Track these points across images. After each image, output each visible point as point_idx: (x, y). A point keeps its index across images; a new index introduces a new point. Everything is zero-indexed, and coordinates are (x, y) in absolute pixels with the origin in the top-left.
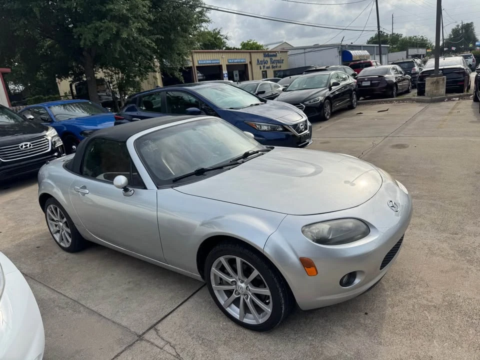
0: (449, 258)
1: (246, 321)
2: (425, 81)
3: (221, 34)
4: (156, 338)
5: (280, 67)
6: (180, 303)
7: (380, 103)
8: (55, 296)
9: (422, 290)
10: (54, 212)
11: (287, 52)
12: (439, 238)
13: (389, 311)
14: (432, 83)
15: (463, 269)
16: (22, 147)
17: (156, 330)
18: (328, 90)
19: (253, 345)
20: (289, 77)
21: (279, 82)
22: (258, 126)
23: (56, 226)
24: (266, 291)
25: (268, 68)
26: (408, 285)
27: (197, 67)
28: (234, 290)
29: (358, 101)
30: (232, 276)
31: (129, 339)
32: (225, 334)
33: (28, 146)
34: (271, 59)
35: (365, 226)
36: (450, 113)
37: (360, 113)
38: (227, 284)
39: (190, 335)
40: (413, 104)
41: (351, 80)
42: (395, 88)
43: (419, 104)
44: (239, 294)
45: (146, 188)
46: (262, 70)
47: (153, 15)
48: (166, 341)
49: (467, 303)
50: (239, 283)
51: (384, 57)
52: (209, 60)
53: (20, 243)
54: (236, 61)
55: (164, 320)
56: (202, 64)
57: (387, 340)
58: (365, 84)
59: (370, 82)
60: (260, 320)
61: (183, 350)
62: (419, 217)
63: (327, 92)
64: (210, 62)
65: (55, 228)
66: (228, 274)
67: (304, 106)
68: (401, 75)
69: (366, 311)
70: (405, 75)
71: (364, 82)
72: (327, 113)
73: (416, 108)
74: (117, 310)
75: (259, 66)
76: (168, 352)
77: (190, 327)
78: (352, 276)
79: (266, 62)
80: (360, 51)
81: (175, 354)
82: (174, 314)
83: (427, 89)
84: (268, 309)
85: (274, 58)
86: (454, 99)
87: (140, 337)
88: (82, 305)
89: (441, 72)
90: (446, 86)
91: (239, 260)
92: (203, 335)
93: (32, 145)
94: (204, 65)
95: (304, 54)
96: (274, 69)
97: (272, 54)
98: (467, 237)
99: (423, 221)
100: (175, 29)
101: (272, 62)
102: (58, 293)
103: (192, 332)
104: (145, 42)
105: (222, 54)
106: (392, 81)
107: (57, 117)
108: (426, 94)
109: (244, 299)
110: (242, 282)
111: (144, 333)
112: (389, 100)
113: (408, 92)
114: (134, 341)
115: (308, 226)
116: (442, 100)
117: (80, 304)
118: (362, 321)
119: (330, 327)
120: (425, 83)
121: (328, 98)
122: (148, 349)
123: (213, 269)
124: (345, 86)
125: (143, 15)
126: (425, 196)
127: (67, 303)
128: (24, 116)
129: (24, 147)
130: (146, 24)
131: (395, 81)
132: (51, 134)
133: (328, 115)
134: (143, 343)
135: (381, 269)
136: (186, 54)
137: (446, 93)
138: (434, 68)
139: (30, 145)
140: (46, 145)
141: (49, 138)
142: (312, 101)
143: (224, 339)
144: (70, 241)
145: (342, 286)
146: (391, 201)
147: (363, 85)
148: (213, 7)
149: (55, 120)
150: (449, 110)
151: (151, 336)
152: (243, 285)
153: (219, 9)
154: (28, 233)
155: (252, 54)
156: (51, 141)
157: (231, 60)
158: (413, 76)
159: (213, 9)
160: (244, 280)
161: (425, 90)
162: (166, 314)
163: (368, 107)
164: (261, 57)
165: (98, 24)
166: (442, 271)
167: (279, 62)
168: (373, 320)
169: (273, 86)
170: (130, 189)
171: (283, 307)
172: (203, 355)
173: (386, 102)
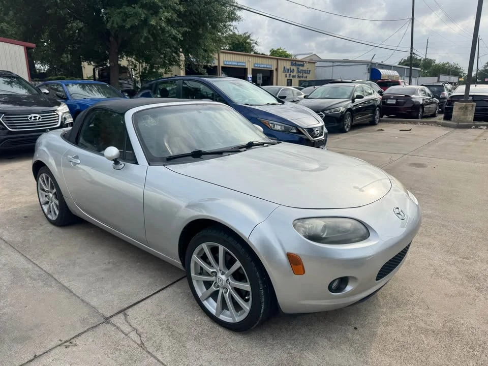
0: (456, 282)
1: (222, 317)
2: (453, 106)
3: (252, 38)
4: (123, 323)
5: (306, 77)
6: (157, 291)
7: (403, 122)
8: (30, 266)
9: (421, 311)
10: (45, 181)
11: (315, 63)
12: (447, 260)
13: (381, 329)
14: (460, 108)
15: (469, 295)
16: (31, 118)
17: (125, 315)
18: (351, 101)
19: (225, 345)
20: (313, 87)
21: (302, 90)
22: (271, 125)
23: (46, 196)
24: (246, 286)
25: (294, 77)
26: (406, 304)
27: (222, 67)
28: (213, 281)
29: (381, 119)
30: (213, 267)
31: (94, 320)
32: (198, 329)
33: (37, 118)
34: (298, 69)
35: (365, 230)
36: (476, 140)
37: (382, 130)
38: (208, 274)
39: (161, 325)
40: (438, 128)
41: (376, 96)
42: (421, 110)
43: (444, 128)
44: (218, 286)
45: (137, 163)
46: (288, 78)
47: (183, 7)
48: (134, 328)
49: (470, 332)
50: (219, 275)
51: (413, 80)
52: (235, 62)
53: (9, 211)
54: (262, 66)
55: (135, 306)
56: (228, 65)
57: (375, 360)
58: (389, 102)
59: (395, 100)
60: (237, 319)
61: (149, 339)
62: (429, 236)
63: (349, 104)
64: (236, 64)
65: (45, 198)
66: (209, 264)
67: (324, 115)
68: (429, 98)
69: (355, 326)
70: (433, 98)
71: (390, 100)
72: (346, 125)
73: (440, 131)
74: (90, 288)
75: (284, 74)
76: (132, 340)
77: (162, 316)
78: (344, 281)
79: (292, 71)
80: (390, 71)
81: (139, 342)
82: (148, 301)
83: (454, 113)
84: (247, 307)
85: (301, 68)
86: (482, 127)
87: (107, 320)
88: (55, 279)
89: (471, 98)
90: (475, 114)
91: (221, 248)
92: (174, 327)
93: (41, 118)
94: (229, 66)
95: (332, 67)
96: (299, 79)
97: (300, 63)
98: (479, 264)
99: (432, 241)
100: (204, 24)
101: (299, 72)
102: (34, 264)
103: (162, 322)
104: (172, 32)
105: (249, 57)
106: (419, 102)
107: (72, 96)
108: (452, 119)
109: (222, 293)
110: (223, 274)
111: (111, 316)
112: (412, 121)
113: (434, 116)
114: (99, 323)
115: (301, 221)
116: (468, 127)
117: (53, 277)
118: (350, 335)
119: (312, 337)
120: (453, 108)
121: (349, 110)
122: (113, 333)
123: (194, 256)
124: (368, 101)
125: (174, 6)
126: (438, 216)
127: (39, 275)
128: (39, 89)
129: (33, 118)
130: (175, 16)
131: (421, 102)
132: (62, 110)
133: (347, 127)
134: (109, 327)
135: (377, 280)
136: (212, 51)
137: (474, 120)
138: (464, 94)
139: (39, 118)
140: (55, 120)
141: (60, 114)
142: (332, 110)
143: (195, 334)
144: (57, 213)
145: (331, 292)
146: (398, 208)
147: (388, 102)
148: (244, 8)
149: (70, 98)
150: (474, 137)
151: (119, 320)
152: (224, 277)
153: (251, 10)
154: (20, 203)
155: (279, 61)
156: (62, 116)
157: (258, 64)
158: (442, 101)
159: (244, 9)
160: (225, 272)
161: (452, 115)
162: (139, 300)
163: (391, 125)
164: (288, 65)
165: (127, 9)
166: (446, 295)
167: (305, 72)
168: (362, 336)
169: (295, 93)
170: (121, 162)
171: (263, 306)
172: (169, 347)
173: (410, 122)
